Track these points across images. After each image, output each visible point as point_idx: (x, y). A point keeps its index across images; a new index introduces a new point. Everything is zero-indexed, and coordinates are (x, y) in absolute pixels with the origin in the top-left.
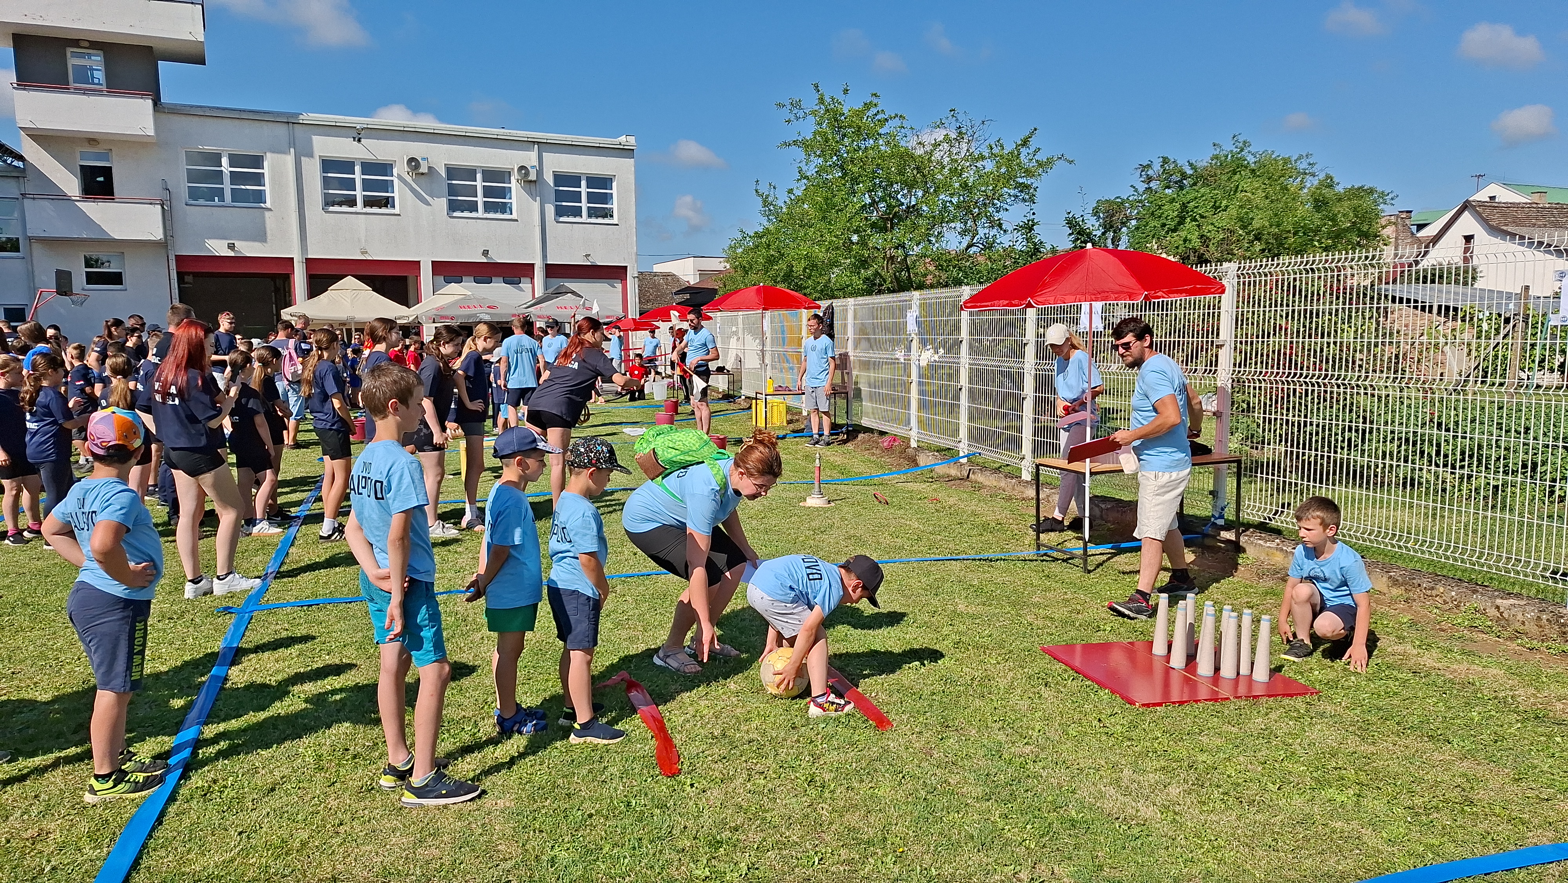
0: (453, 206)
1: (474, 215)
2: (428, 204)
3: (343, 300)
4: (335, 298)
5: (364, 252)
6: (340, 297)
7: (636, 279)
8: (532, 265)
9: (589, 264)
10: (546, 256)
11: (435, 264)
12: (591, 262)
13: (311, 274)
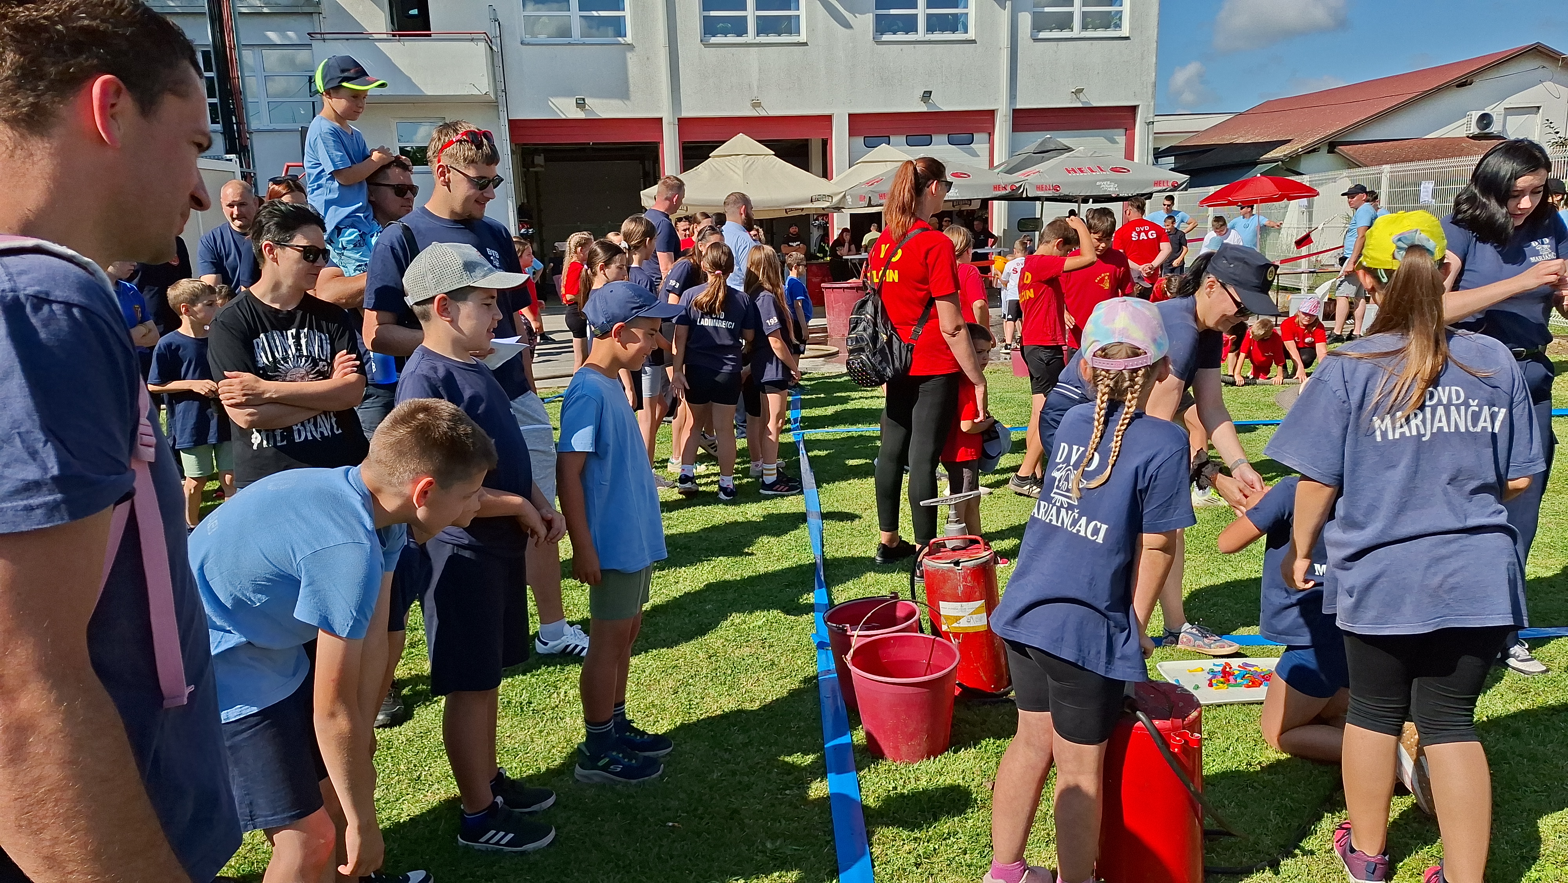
0: (883, 25)
1: (911, 37)
2: (847, 25)
3: (732, 173)
4: (721, 169)
5: (756, 105)
6: (727, 168)
7: (1151, 126)
8: (992, 113)
9: (1080, 105)
10: (1015, 96)
11: (853, 118)
12: (1082, 103)
13: (685, 142)
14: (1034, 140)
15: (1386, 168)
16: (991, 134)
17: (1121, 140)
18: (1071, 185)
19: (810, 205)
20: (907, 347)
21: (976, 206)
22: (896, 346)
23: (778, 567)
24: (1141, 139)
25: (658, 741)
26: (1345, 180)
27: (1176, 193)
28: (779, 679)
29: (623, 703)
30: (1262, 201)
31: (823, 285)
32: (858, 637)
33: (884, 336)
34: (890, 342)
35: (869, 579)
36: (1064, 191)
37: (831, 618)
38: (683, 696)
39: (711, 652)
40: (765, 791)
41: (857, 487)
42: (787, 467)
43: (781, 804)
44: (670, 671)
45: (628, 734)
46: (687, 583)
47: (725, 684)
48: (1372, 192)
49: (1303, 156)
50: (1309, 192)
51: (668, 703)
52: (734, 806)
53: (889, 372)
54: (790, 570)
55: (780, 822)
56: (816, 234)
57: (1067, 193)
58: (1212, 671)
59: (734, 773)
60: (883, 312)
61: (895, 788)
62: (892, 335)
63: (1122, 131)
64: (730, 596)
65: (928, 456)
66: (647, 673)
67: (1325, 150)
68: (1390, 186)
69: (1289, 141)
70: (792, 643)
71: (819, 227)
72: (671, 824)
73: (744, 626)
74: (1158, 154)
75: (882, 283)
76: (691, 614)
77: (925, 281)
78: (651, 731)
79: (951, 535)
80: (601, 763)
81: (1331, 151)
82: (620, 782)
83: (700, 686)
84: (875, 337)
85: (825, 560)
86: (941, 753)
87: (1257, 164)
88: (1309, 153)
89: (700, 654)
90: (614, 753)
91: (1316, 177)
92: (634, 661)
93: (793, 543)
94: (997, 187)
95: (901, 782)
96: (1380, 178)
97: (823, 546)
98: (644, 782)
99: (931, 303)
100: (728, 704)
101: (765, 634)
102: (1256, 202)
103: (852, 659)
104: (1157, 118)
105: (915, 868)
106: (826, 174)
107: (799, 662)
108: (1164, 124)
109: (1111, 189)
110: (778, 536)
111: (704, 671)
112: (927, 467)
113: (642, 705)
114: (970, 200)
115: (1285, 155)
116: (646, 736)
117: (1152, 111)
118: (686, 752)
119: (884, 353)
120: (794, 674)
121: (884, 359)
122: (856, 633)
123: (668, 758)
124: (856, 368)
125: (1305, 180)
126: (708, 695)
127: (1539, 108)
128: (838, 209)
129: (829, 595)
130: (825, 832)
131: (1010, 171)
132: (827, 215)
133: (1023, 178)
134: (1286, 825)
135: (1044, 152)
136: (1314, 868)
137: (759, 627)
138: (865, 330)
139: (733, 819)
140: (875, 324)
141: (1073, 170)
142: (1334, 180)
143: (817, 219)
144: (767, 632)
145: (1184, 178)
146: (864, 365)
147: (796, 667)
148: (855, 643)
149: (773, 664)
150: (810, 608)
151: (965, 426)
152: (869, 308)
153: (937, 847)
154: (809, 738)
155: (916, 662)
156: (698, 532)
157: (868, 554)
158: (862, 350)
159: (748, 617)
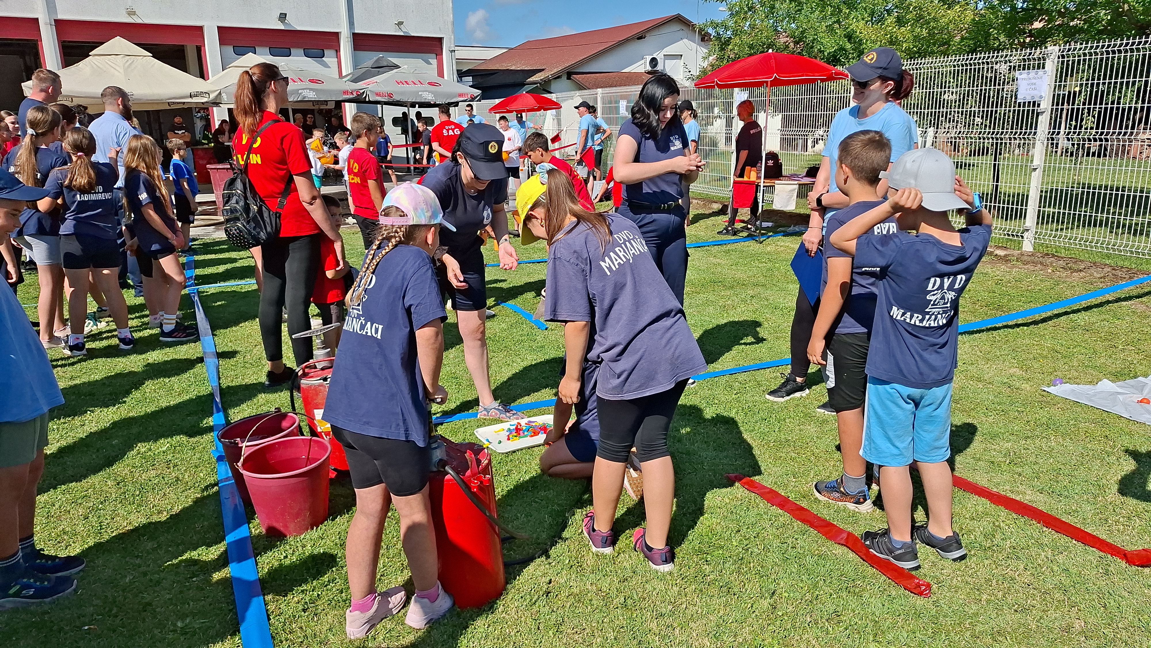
3: (112, 69)
4: (101, 66)
5: (131, 13)
6: (107, 66)
7: (453, 53)
8: (337, 35)
9: (402, 34)
10: (353, 23)
11: (222, 30)
12: (404, 32)
13: (64, 41)
14: (371, 58)
15: (600, 90)
16: (338, 51)
17: (434, 62)
18: (401, 93)
19: (189, 100)
20: (276, 215)
21: (331, 106)
22: (266, 215)
23: (179, 400)
24: (447, 62)
25: (70, 562)
26: (578, 97)
27: (475, 103)
28: (184, 491)
29: (32, 536)
30: (529, 111)
31: (208, 166)
32: (247, 447)
33: (255, 207)
34: (260, 211)
35: (261, 400)
36: (396, 98)
37: (224, 436)
38: (93, 520)
39: (119, 479)
40: (174, 582)
41: (247, 329)
42: (184, 318)
43: (189, 590)
44: (79, 501)
45: (38, 561)
46: (93, 425)
47: (134, 503)
48: (593, 107)
49: (552, 82)
50: (556, 106)
51: (80, 528)
52: (147, 601)
53: (263, 235)
54: (191, 400)
55: (188, 604)
56: (199, 124)
57: (398, 99)
58: (509, 430)
59: (145, 574)
60: (251, 189)
61: (286, 557)
62: (261, 206)
63: (434, 55)
64: (135, 430)
65: (301, 300)
66: (57, 506)
67: (565, 77)
68: (603, 104)
69: (543, 70)
70: (195, 460)
71: (201, 118)
72: (86, 628)
73: (149, 453)
74: (461, 74)
75: (247, 165)
76: (98, 451)
77: (283, 161)
78: (62, 554)
79: (321, 359)
80: (12, 591)
81: (569, 78)
82: (33, 603)
83: (109, 508)
84: (247, 208)
85: (221, 389)
86: (322, 523)
87: (525, 85)
88: (555, 78)
89: (109, 483)
90: (25, 580)
91: (559, 95)
92: (41, 499)
93: (193, 380)
94: (345, 92)
95: (291, 551)
96: (597, 97)
97: (219, 378)
98: (58, 599)
99: (291, 180)
100: (138, 520)
101: (169, 457)
102: (524, 111)
103: (243, 465)
104: (457, 48)
105: (303, 613)
106: (202, 75)
107: (201, 475)
108: (463, 53)
109: (429, 98)
110: (178, 375)
111: (113, 496)
112: (302, 308)
113: (53, 534)
114: (326, 101)
115: (541, 80)
116: (57, 560)
117: (453, 42)
118: (98, 566)
119: (257, 221)
120: (197, 485)
121: (257, 225)
122: (244, 445)
123: (81, 574)
124: (234, 234)
125: (553, 97)
126: (118, 515)
127: (681, 55)
128: (216, 104)
129: (226, 416)
130: (228, 603)
131: (355, 81)
132: (207, 109)
133: (365, 86)
134: (555, 522)
135: (380, 68)
136: (572, 547)
137: (164, 452)
138: (237, 203)
139: (145, 611)
140: (246, 198)
141: (401, 82)
142: (572, 98)
143: (199, 112)
144: (172, 455)
145: (477, 92)
146: (241, 231)
147: (199, 479)
148: (245, 453)
149: (178, 479)
150: (211, 429)
151: (330, 274)
152: (239, 184)
153: (320, 593)
154: (212, 533)
155: (298, 458)
156: (102, 379)
157: (260, 380)
158: (237, 219)
159: (151, 445)
